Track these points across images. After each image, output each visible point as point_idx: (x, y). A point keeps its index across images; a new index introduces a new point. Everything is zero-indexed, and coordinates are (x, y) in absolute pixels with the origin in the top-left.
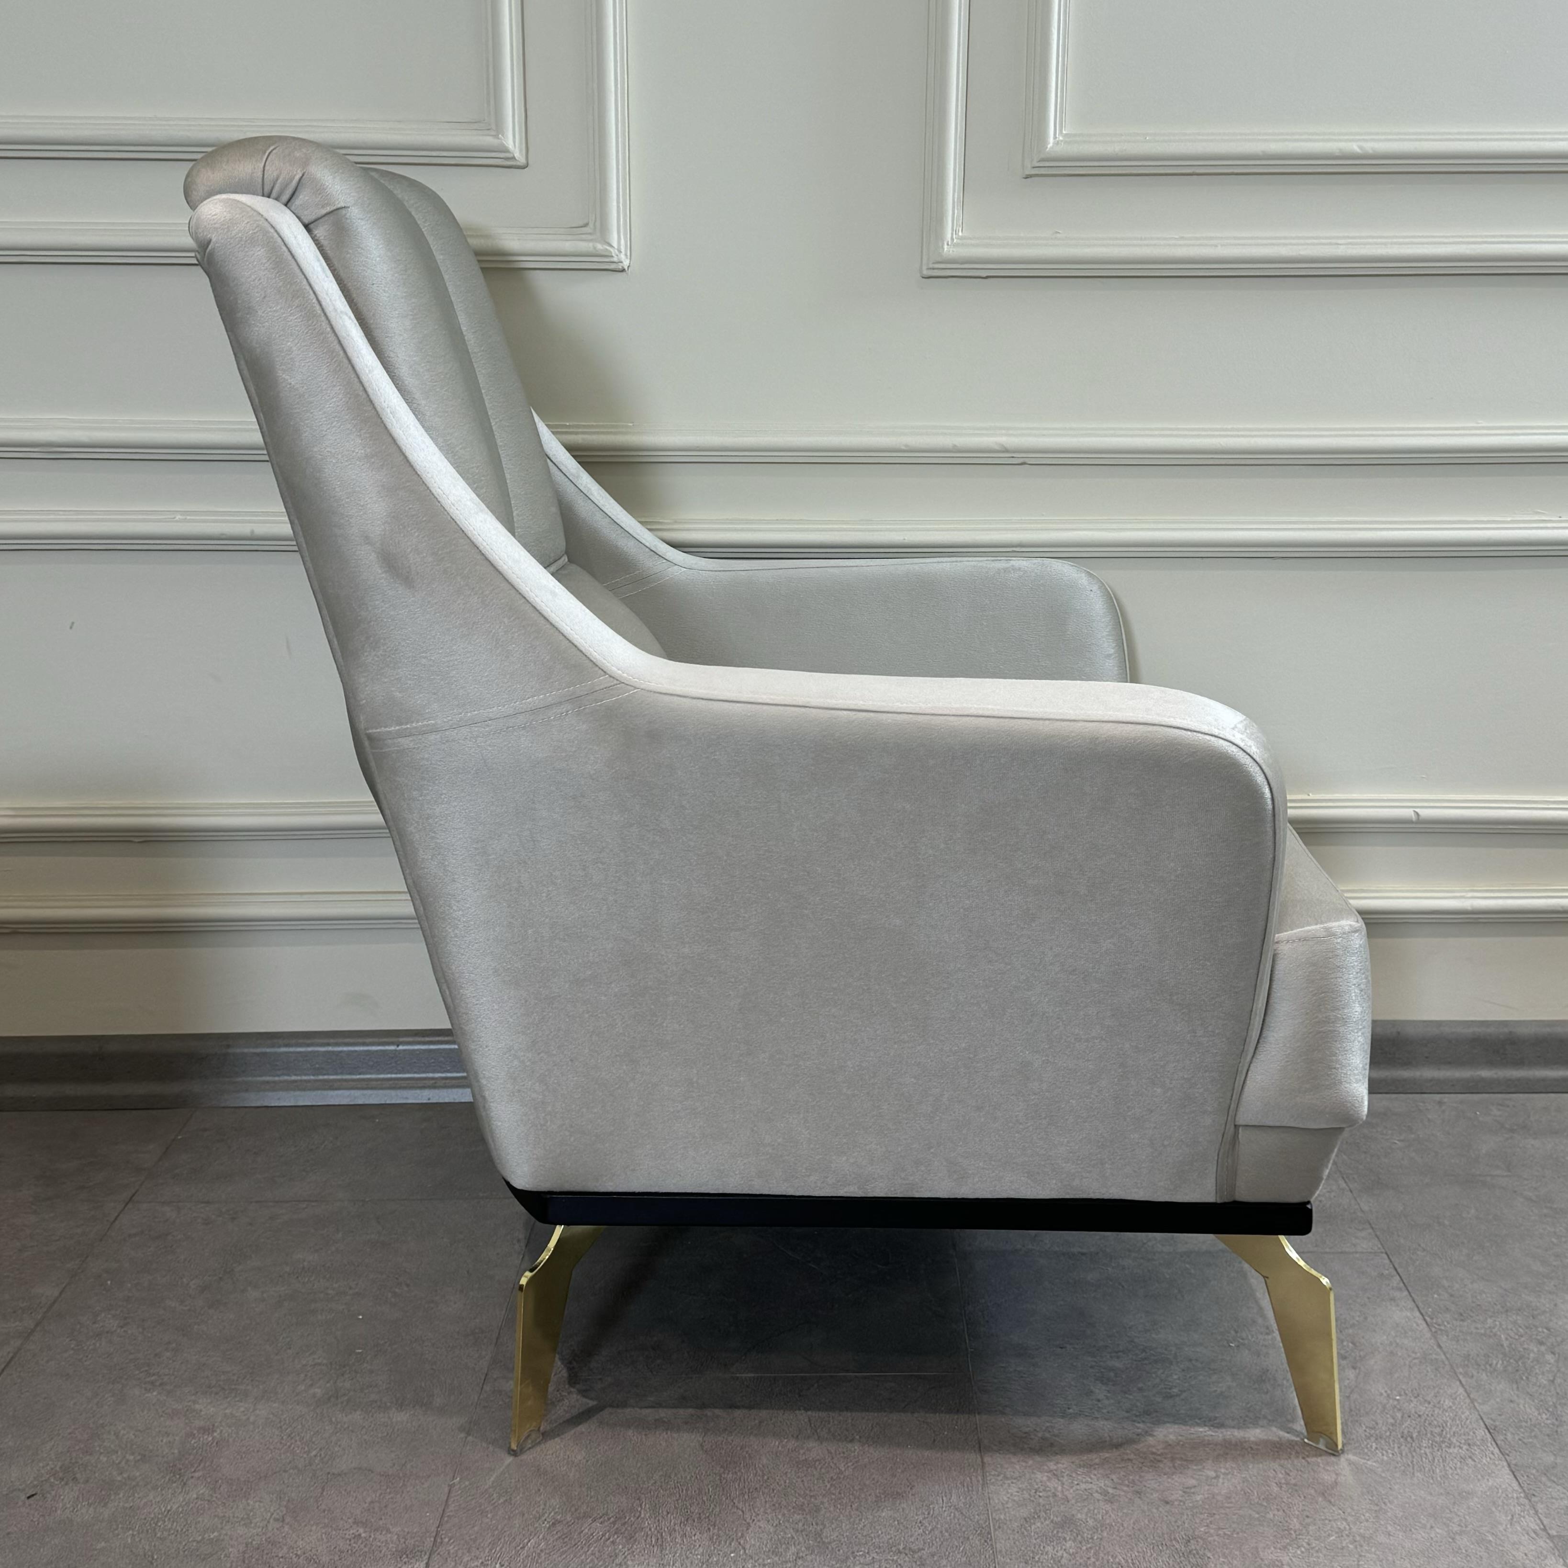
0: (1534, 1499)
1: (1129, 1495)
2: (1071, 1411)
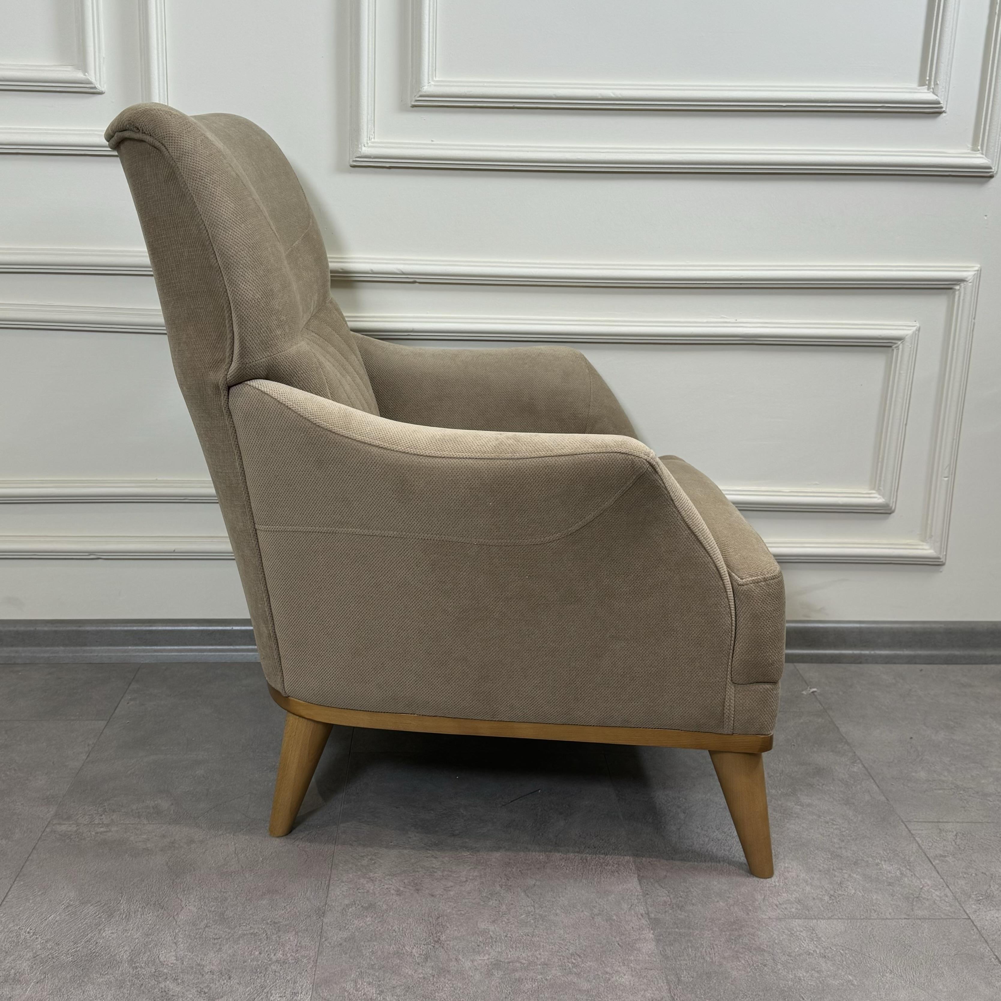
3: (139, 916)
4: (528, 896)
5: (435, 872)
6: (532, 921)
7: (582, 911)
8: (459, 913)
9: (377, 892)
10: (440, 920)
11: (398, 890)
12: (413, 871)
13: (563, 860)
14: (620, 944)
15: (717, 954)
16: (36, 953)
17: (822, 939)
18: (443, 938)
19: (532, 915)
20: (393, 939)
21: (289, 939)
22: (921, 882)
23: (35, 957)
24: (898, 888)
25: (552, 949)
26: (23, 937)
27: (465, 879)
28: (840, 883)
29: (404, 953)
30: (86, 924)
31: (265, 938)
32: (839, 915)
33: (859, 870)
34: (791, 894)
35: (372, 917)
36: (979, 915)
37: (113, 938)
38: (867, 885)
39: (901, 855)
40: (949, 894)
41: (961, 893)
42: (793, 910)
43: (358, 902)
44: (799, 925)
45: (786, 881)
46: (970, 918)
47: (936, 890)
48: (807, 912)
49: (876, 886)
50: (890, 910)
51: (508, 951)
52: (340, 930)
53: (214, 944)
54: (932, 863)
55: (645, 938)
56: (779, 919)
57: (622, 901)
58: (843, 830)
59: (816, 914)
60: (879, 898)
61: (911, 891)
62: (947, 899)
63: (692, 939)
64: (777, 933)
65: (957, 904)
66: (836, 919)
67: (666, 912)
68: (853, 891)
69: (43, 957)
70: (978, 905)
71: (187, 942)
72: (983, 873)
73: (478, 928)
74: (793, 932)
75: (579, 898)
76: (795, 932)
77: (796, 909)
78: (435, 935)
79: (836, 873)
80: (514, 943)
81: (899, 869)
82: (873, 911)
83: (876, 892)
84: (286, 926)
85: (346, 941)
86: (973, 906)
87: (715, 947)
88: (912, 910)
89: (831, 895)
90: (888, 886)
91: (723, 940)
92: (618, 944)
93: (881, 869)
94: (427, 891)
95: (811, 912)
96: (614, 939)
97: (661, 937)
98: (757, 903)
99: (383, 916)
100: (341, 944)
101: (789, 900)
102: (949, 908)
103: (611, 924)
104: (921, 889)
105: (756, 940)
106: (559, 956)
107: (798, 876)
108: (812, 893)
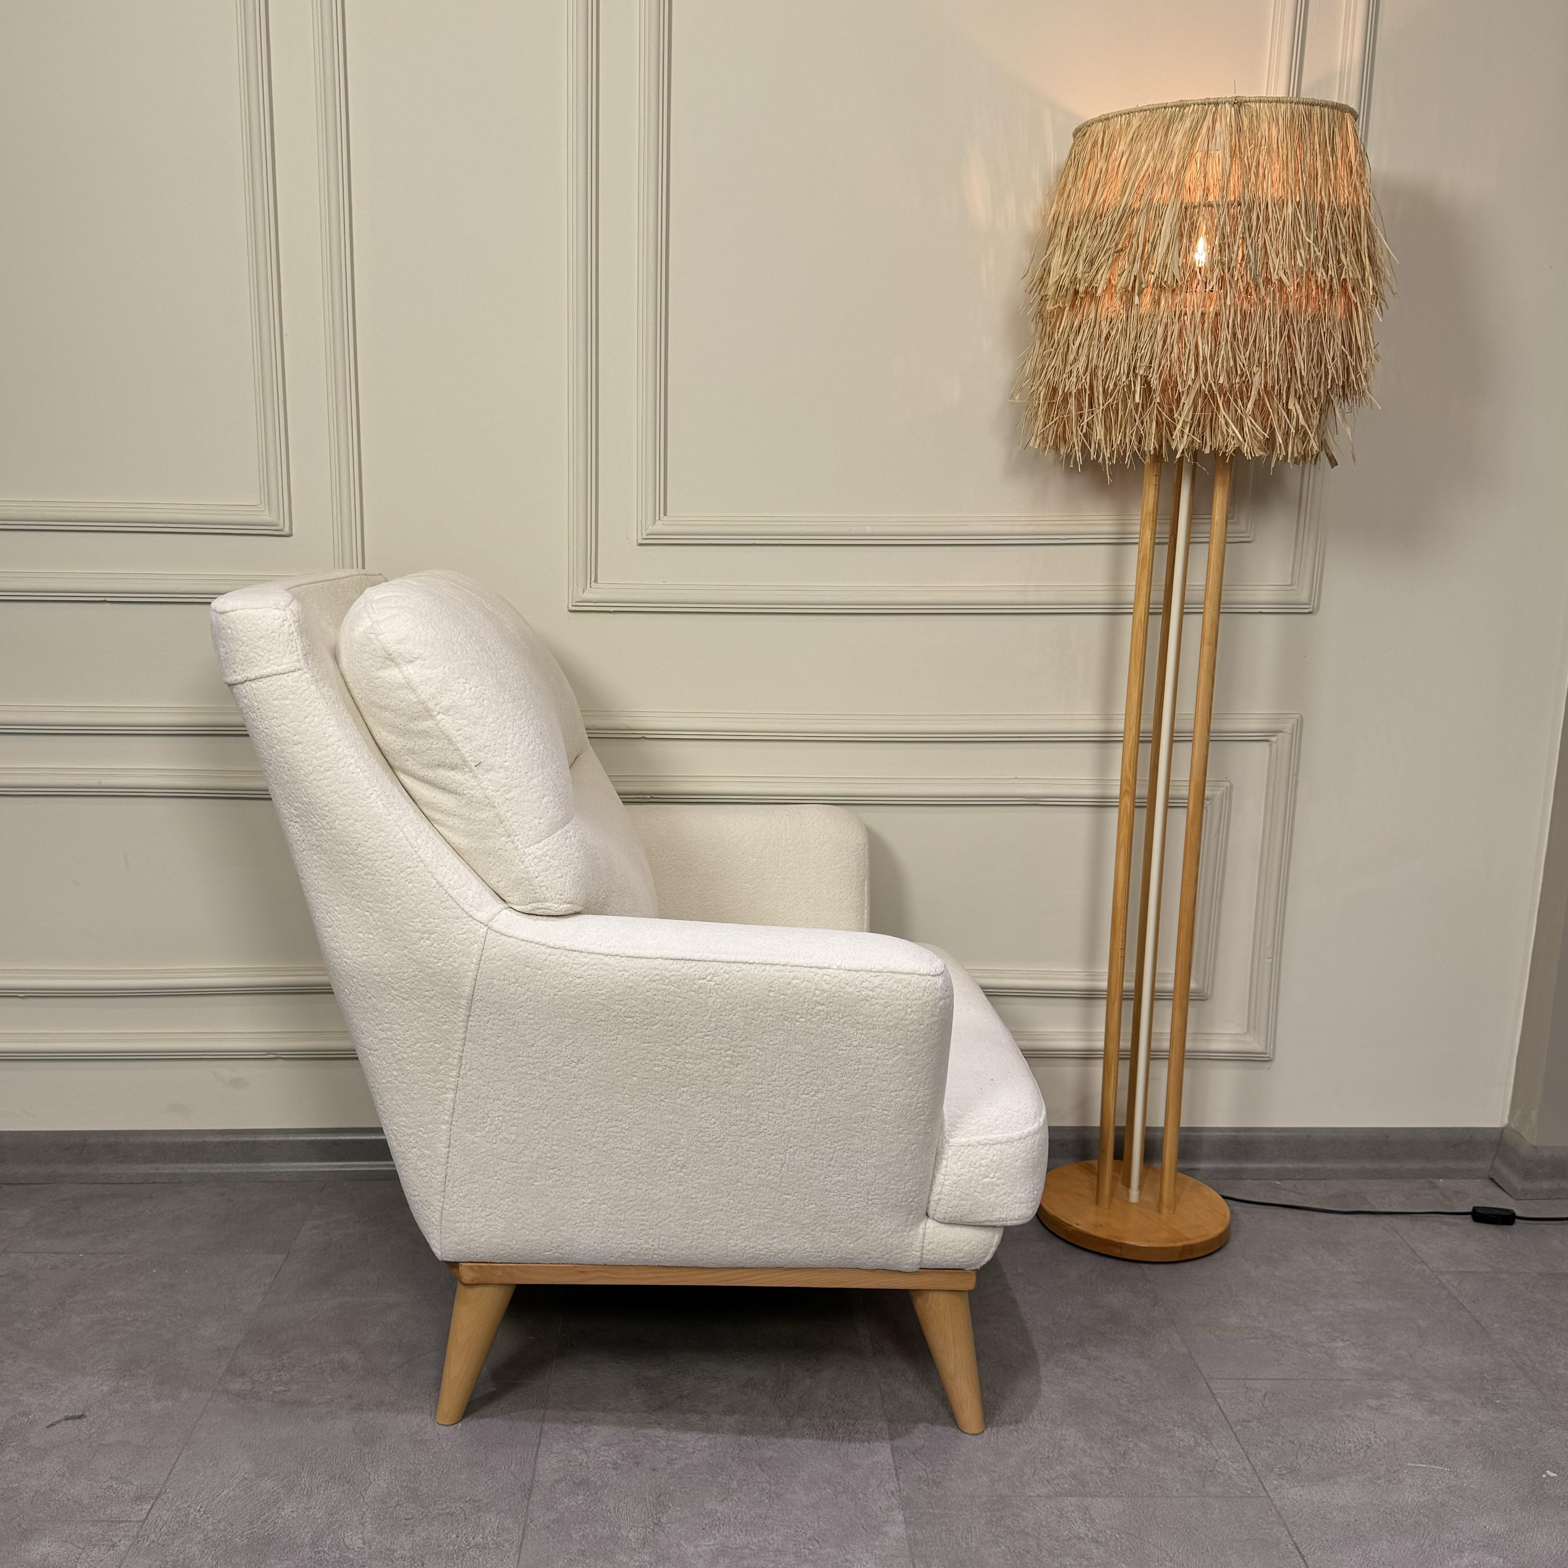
0: (900, 1470)
1: (631, 1465)
2: (611, 1407)
3: (322, 1492)
4: (763, 1470)
5: (659, 1442)
6: (767, 1501)
7: (825, 1488)
8: (683, 1490)
9: (590, 1466)
10: (661, 1499)
11: (615, 1463)
12: (634, 1441)
13: (807, 1427)
14: (865, 1527)
15: (974, 1539)
16: (207, 1535)
17: (1097, 1520)
18: (664, 1519)
19: (767, 1493)
20: (607, 1521)
21: (490, 1520)
22: (1217, 1453)
23: (205, 1540)
24: (1190, 1460)
25: (787, 1533)
26: (192, 1516)
27: (692, 1451)
28: (1124, 1453)
29: (619, 1538)
30: (263, 1501)
31: (463, 1518)
32: (1119, 1492)
33: (1147, 1438)
34: (1066, 1468)
35: (584, 1495)
36: (1281, 1492)
37: (293, 1518)
38: (1154, 1456)
39: (1198, 1419)
40: (1249, 1467)
41: (1263, 1466)
42: (1066, 1486)
43: (569, 1477)
44: (1071, 1505)
45: (1062, 1451)
46: (1269, 1497)
47: (1233, 1463)
48: (1081, 1488)
49: (1165, 1456)
50: (1178, 1486)
51: (737, 1536)
52: (548, 1510)
53: (405, 1525)
54: (1232, 1430)
55: (894, 1520)
56: (1049, 1497)
57: (870, 1477)
58: (1134, 1389)
59: (1092, 1490)
60: (1167, 1471)
61: (1204, 1464)
62: (1245, 1474)
63: (947, 1521)
64: (1044, 1513)
65: (1256, 1479)
66: (1115, 1496)
67: (920, 1489)
68: (1138, 1464)
69: (215, 1539)
70: (1281, 1481)
71: (376, 1522)
72: (1290, 1441)
73: (704, 1509)
74: (1063, 1512)
75: (822, 1473)
76: (1067, 1513)
77: (1070, 1485)
78: (655, 1517)
79: (1120, 1441)
80: (744, 1526)
81: (1194, 1436)
82: (1158, 1487)
83: (1164, 1465)
84: (487, 1504)
85: (553, 1523)
86: (1275, 1482)
87: (973, 1530)
88: (1204, 1486)
89: (1112, 1468)
90: (1180, 1456)
91: (982, 1522)
92: (863, 1527)
93: (1172, 1437)
94: (648, 1464)
95: (1087, 1489)
96: (858, 1521)
97: (912, 1519)
98: (1026, 1478)
99: (596, 1494)
100: (548, 1527)
101: (1062, 1474)
102: (1246, 1484)
103: (856, 1503)
104: (1217, 1460)
105: (1021, 1521)
106: (795, 1541)
107: (1075, 1445)
108: (1090, 1466)
